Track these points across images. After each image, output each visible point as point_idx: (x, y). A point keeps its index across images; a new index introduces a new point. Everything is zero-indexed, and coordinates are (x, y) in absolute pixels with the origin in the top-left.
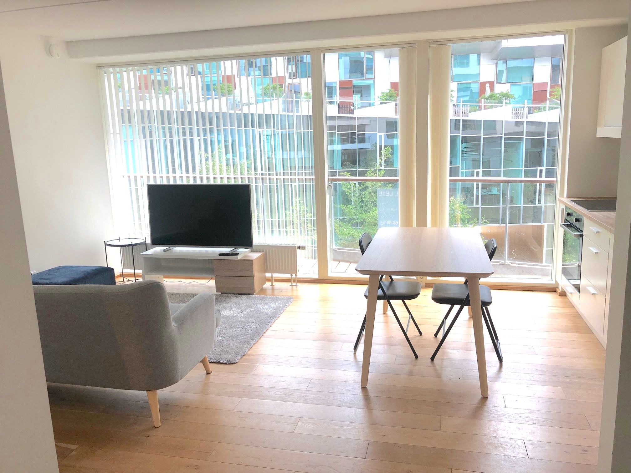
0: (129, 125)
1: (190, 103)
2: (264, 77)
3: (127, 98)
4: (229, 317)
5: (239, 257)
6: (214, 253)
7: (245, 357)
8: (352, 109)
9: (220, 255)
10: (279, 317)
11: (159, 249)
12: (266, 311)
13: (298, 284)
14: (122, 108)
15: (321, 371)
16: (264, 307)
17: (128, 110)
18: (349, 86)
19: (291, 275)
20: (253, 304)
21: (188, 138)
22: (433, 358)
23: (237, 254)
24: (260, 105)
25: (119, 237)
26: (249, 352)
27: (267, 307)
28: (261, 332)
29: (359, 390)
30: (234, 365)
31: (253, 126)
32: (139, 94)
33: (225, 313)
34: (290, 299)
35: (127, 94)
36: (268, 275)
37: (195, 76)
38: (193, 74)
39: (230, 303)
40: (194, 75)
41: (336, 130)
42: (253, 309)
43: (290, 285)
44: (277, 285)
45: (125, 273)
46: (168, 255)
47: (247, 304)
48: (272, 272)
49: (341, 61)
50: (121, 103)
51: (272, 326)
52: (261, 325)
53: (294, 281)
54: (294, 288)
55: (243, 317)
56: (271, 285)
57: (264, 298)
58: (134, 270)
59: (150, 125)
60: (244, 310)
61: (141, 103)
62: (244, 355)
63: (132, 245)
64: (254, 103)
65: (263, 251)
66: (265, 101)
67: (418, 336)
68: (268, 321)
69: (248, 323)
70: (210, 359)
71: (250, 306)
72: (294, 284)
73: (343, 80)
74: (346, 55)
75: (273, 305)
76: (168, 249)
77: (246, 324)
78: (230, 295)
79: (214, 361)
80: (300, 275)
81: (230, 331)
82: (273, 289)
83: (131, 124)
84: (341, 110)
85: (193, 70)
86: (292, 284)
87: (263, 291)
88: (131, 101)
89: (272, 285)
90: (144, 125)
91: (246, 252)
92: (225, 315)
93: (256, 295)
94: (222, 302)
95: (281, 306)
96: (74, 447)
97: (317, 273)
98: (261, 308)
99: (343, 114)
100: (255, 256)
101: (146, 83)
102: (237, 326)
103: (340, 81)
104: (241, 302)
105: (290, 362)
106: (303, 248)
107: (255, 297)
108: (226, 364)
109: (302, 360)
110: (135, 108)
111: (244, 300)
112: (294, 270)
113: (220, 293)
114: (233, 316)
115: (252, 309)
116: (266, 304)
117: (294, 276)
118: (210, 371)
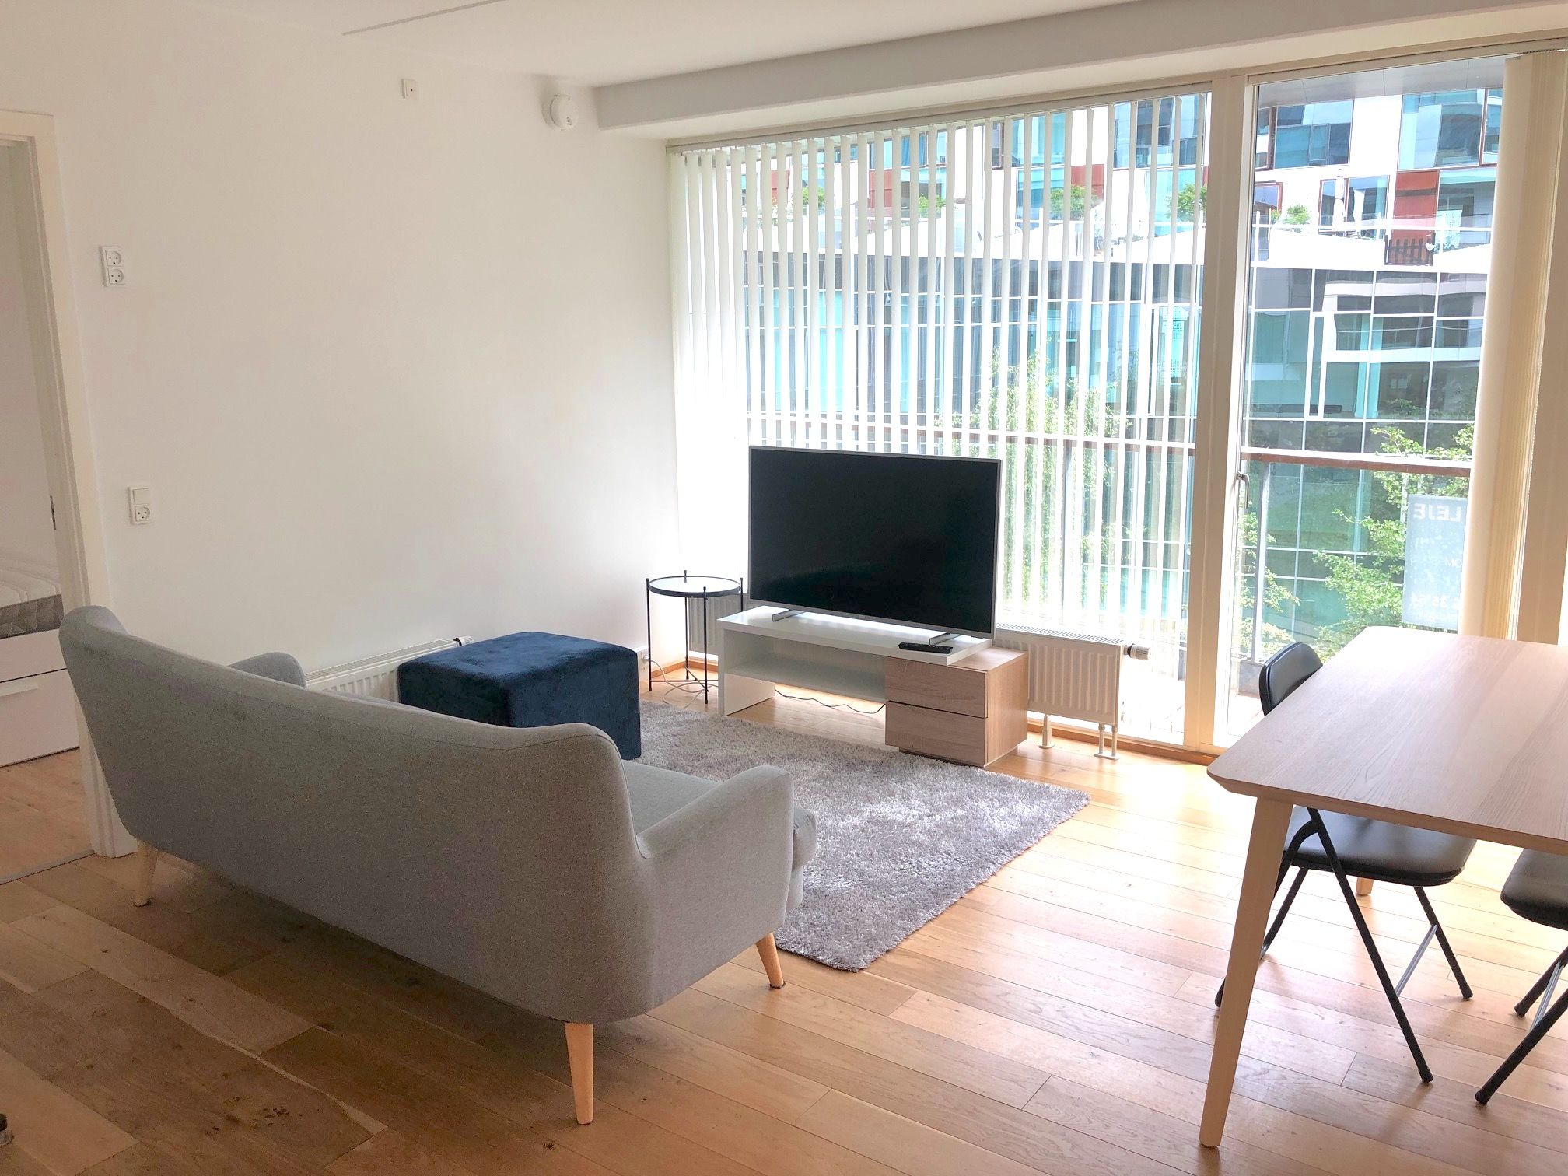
0: (836, 292)
1: (983, 237)
2: (1180, 167)
3: (838, 227)
4: (890, 823)
5: (950, 660)
6: (888, 638)
7: (890, 958)
8: (1430, 250)
9: (903, 646)
10: (1027, 849)
11: (766, 611)
12: (997, 824)
13: (1121, 755)
14: (822, 251)
15: (1093, 1054)
16: (996, 811)
17: (836, 255)
18: (1428, 188)
19: (1101, 728)
20: (971, 797)
21: (968, 324)
22: (1484, 1096)
23: (947, 650)
24: (1164, 241)
25: (685, 572)
26: (906, 945)
27: (1004, 811)
28: (960, 888)
29: (1192, 1152)
30: (850, 977)
31: (1135, 296)
32: (869, 218)
33: (886, 810)
34: (1075, 800)
35: (838, 218)
36: (1035, 716)
37: (1002, 171)
38: (999, 166)
39: (910, 783)
40: (1002, 168)
41: (1370, 309)
42: (964, 813)
43: (1095, 756)
44: (1061, 748)
45: (691, 658)
46: (783, 630)
47: (954, 794)
48: (1048, 711)
49: (1411, 118)
50: (821, 239)
51: (1000, 874)
52: (968, 864)
53: (1108, 744)
54: (1107, 765)
55: (929, 832)
56: (1040, 747)
57: (1004, 782)
58: (705, 653)
59: (888, 292)
60: (938, 810)
61: (871, 238)
62: (887, 951)
63: (704, 595)
64: (1145, 235)
65: (1025, 650)
66: (1180, 230)
67: (1455, 1000)
68: (993, 857)
69: (934, 850)
70: (795, 943)
71: (956, 802)
72: (1107, 752)
73: (1412, 168)
74: (1434, 101)
75: (1024, 810)
76: (786, 614)
77: (929, 854)
78: (918, 759)
79: (802, 952)
80: (1129, 727)
81: (878, 868)
82: (1046, 759)
83: (840, 290)
84: (1394, 253)
85: (1001, 155)
86: (1100, 752)
87: (1013, 760)
88: (844, 234)
89: (1044, 747)
90: (873, 292)
91: (975, 645)
92: (883, 817)
93: (989, 769)
94: (890, 776)
95: (1046, 815)
96: (376, 1126)
97: (1182, 728)
98: (988, 812)
99: (1399, 264)
100: (996, 660)
101: (888, 191)
102: (901, 855)
103: (1399, 174)
104: (941, 784)
105: (1008, 1003)
106: (1142, 654)
107: (982, 776)
108: (830, 967)
109: (1045, 1004)
110: (854, 249)
111: (950, 780)
112: (1108, 711)
113: (897, 749)
114: (902, 825)
115: (960, 812)
116: (1004, 803)
117: (1108, 729)
118: (779, 980)
